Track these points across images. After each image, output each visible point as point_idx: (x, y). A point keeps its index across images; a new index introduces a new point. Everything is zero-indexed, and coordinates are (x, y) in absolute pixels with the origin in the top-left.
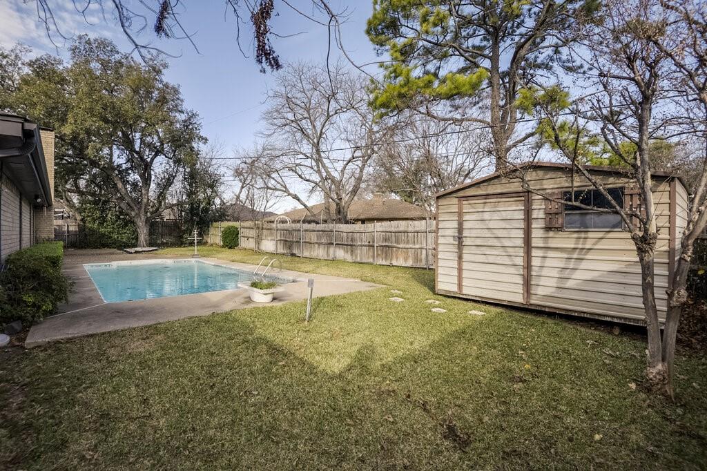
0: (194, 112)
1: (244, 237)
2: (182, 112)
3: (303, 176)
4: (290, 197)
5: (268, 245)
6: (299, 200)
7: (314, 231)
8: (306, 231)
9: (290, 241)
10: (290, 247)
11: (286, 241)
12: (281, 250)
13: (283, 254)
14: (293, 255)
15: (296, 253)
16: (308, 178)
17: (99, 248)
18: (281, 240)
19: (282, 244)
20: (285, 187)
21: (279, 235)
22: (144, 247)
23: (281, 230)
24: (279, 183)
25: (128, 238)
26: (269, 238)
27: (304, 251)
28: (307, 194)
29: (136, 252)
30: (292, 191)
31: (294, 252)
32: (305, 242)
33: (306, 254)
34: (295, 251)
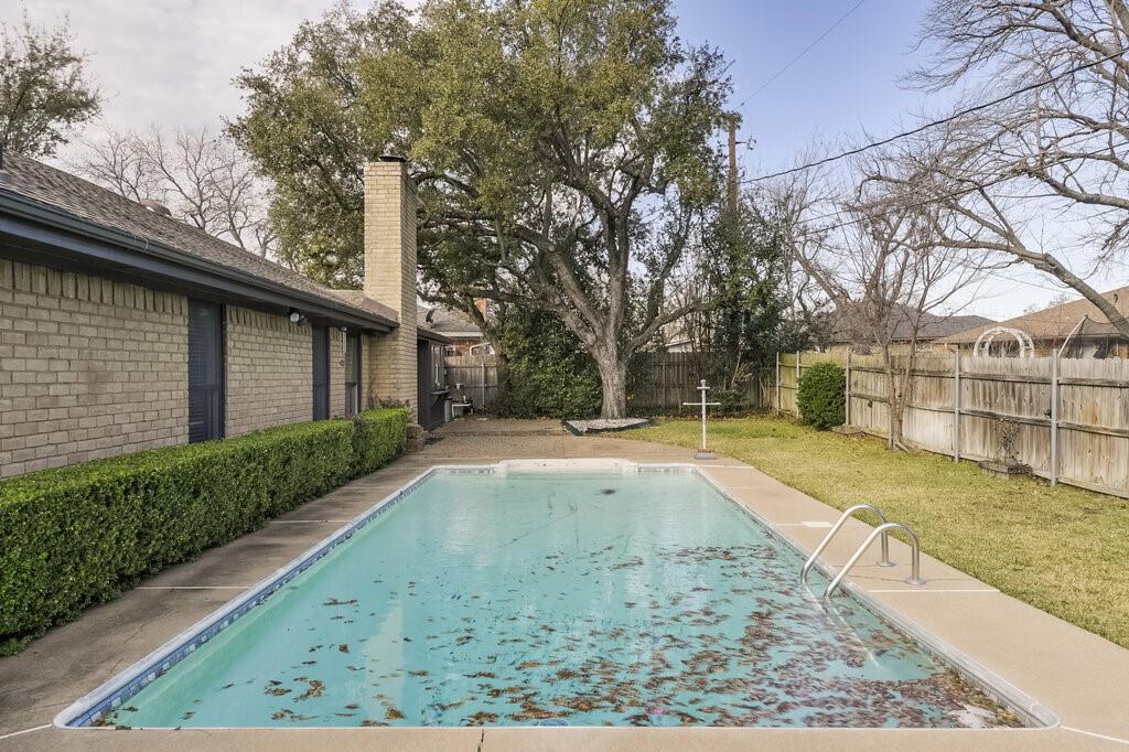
0: (711, 52)
1: (860, 396)
2: (677, 58)
3: (1070, 184)
4: (1027, 267)
5: (931, 429)
6: (1059, 271)
7: (1112, 385)
8: (1073, 383)
9: (1009, 420)
10: (1007, 442)
11: (993, 416)
12: (977, 447)
13: (981, 465)
14: (1019, 471)
15: (1032, 463)
16: (1091, 190)
17: (531, 418)
18: (974, 414)
19: (979, 430)
20: (1009, 235)
21: (967, 394)
22: (613, 417)
23: (974, 378)
24: (984, 223)
25: (586, 396)
26: (936, 405)
27: (1067, 460)
28: (1093, 251)
29: (591, 431)
30: (1031, 246)
31: (1023, 459)
32: (1072, 428)
33: (1075, 472)
34: (1029, 458)
